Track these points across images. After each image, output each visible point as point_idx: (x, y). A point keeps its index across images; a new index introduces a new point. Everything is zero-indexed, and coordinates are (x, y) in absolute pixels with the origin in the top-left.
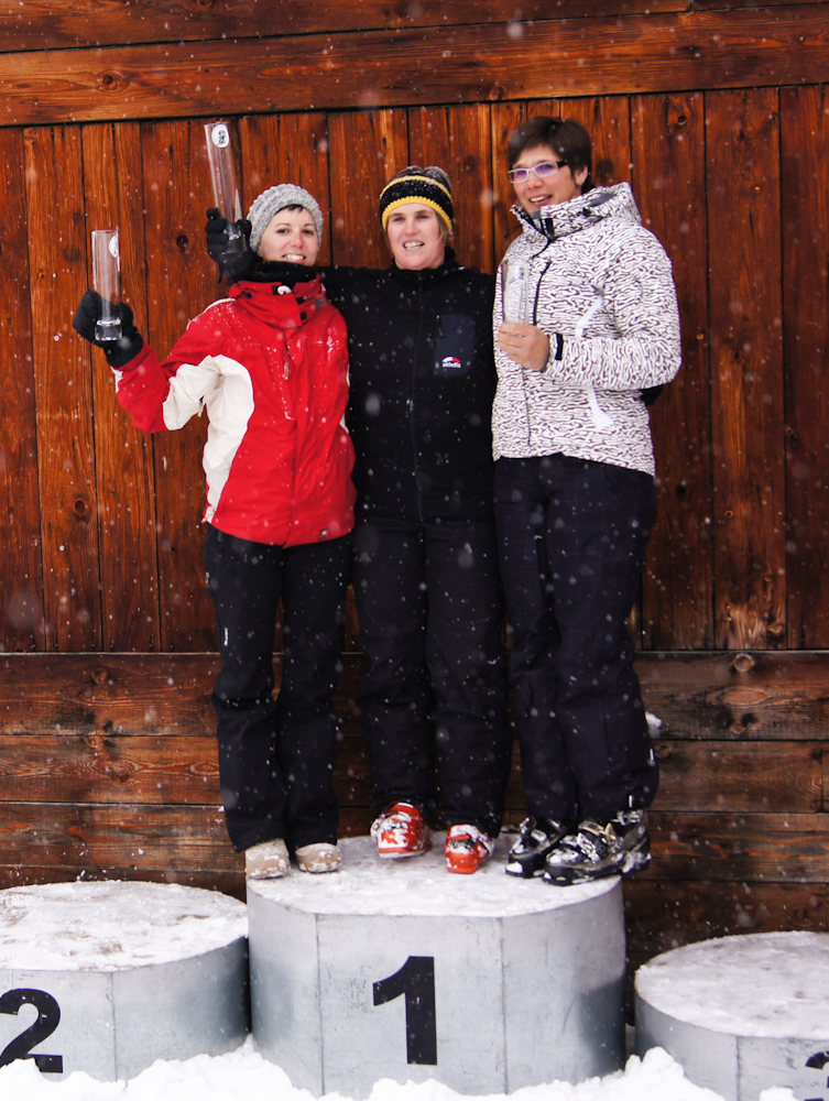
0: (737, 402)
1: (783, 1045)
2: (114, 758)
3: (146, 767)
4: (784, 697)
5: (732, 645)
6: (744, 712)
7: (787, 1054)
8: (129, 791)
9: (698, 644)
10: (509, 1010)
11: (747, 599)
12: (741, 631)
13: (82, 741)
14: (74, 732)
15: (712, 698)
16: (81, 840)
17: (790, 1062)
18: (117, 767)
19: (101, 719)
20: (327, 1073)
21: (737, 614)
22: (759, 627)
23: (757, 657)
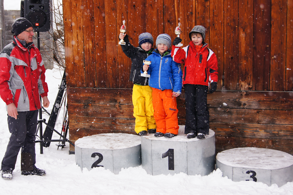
0: (244, 40)
1: (241, 169)
2: (121, 109)
3: (127, 111)
4: (252, 100)
5: (241, 89)
6: (244, 103)
7: (242, 171)
8: (123, 116)
9: (235, 89)
10: (188, 160)
11: (245, 80)
12: (243, 87)
13: (114, 106)
14: (113, 104)
15: (237, 100)
16: (114, 125)
17: (243, 172)
18: (121, 111)
19: (118, 101)
20: (153, 171)
21: (243, 83)
22: (247, 86)
23: (246, 92)
